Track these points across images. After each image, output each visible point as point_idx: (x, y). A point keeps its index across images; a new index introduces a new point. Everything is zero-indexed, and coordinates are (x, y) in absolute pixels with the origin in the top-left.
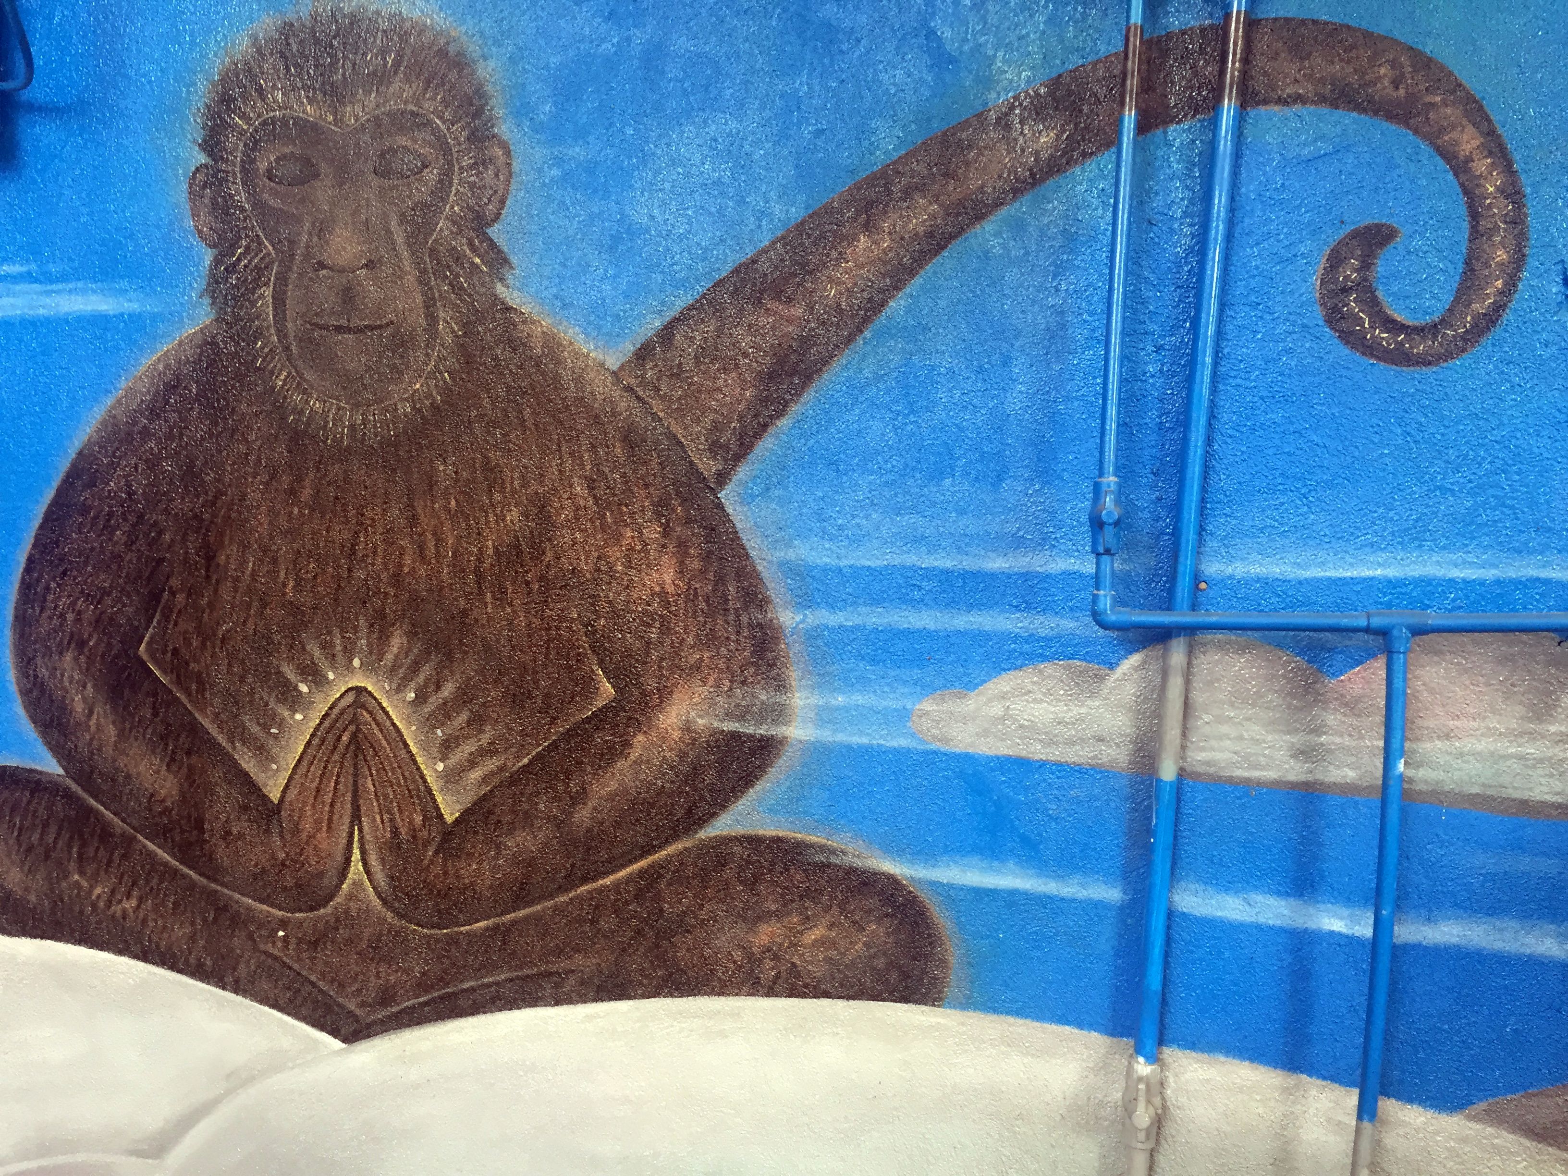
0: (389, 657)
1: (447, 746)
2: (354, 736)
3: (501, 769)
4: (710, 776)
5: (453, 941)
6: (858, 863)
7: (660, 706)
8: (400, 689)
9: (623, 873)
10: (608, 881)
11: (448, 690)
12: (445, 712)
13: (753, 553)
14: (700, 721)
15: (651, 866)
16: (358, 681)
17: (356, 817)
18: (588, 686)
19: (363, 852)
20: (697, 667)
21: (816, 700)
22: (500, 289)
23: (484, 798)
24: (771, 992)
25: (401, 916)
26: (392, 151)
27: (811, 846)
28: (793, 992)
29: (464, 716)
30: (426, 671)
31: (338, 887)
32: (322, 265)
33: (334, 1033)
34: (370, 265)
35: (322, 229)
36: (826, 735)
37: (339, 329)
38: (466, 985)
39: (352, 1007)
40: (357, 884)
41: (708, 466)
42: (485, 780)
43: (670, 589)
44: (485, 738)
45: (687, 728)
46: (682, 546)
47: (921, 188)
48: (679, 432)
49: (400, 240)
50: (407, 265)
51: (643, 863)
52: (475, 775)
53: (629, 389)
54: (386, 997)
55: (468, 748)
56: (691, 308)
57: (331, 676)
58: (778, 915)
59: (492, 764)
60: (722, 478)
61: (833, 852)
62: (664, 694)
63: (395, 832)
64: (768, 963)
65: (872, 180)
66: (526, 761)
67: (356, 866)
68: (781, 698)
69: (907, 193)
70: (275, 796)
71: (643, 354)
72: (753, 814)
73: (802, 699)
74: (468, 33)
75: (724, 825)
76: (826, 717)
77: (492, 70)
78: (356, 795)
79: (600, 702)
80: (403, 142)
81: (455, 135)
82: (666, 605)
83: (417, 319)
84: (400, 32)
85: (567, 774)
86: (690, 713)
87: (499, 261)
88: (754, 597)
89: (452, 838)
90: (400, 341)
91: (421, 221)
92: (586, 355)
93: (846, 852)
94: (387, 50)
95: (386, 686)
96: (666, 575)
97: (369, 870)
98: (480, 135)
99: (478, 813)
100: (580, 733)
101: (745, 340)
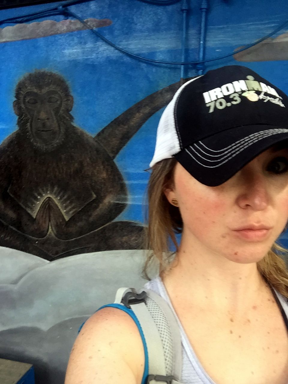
0: (54, 191)
1: (66, 207)
2: (49, 205)
4: (114, 211)
5: (69, 242)
7: (104, 199)
8: (57, 197)
9: (99, 229)
10: (96, 230)
11: (65, 197)
12: (66, 201)
14: (111, 201)
16: (49, 196)
17: (50, 221)
18: (91, 195)
19: (51, 226)
20: (110, 192)
21: (132, 197)
22: (72, 124)
23: (73, 217)
25: (59, 238)
26: (50, 98)
29: (68, 202)
30: (61, 194)
31: (47, 234)
32: (39, 119)
33: (48, 260)
34: (48, 119)
35: (39, 112)
37: (43, 131)
38: (72, 250)
39: (51, 255)
40: (50, 233)
41: (111, 155)
42: (73, 213)
43: (105, 177)
44: (73, 205)
45: (109, 202)
46: (107, 171)
47: (147, 105)
48: (106, 149)
49: (53, 114)
50: (55, 119)
51: (102, 227)
52: (71, 212)
53: (96, 141)
54: (57, 253)
55: (70, 207)
56: (107, 126)
57: (44, 195)
58: (127, 235)
59: (74, 210)
60: (114, 157)
62: (105, 197)
63: (57, 223)
64: (125, 244)
65: (139, 103)
66: (80, 209)
67: (50, 230)
68: (126, 197)
69: (144, 106)
70: (34, 217)
71: (99, 135)
72: (121, 218)
73: (129, 197)
74: (64, 76)
75: (116, 220)
76: (134, 200)
77: (69, 83)
78: (50, 217)
79: (93, 198)
80: (53, 96)
81: (63, 95)
82: (105, 180)
83: (57, 129)
84: (51, 75)
85: (88, 211)
86: (109, 200)
87: (72, 118)
88: (120, 179)
89: (68, 224)
90: (54, 133)
91: (57, 111)
92: (88, 135)
93: (138, 224)
94: (49, 79)
95: (54, 196)
96: (104, 175)
97: (52, 230)
98: (67, 95)
99: (72, 219)
100: (90, 204)
101: (117, 132)
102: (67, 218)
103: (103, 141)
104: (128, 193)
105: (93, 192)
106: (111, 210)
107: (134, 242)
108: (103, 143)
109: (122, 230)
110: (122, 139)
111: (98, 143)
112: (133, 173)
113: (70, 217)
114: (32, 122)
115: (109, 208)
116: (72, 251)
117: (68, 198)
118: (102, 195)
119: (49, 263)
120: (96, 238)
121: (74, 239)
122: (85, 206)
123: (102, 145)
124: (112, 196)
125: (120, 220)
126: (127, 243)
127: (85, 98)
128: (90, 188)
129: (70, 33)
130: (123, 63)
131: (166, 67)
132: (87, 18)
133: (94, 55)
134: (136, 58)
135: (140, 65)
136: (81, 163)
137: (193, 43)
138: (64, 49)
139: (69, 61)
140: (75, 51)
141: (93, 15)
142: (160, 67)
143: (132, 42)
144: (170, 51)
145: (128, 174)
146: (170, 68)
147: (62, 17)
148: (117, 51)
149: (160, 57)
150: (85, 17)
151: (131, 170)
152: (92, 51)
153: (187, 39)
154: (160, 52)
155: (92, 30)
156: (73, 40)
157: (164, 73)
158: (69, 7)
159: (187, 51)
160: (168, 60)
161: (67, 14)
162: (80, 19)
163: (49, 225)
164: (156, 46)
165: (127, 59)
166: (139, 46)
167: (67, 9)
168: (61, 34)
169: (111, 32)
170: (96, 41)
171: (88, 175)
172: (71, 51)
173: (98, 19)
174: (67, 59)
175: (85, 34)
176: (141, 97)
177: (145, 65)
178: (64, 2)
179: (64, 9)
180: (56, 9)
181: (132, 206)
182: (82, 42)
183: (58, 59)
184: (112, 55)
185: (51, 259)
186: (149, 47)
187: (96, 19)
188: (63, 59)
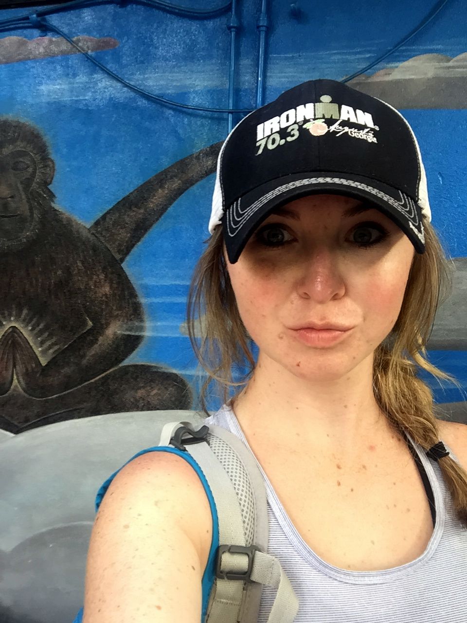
0: (23, 316)
1: (42, 343)
2: (13, 342)
3: (59, 349)
4: (122, 348)
5: (46, 401)
6: (166, 371)
7: (106, 328)
8: (27, 326)
9: (97, 378)
10: (92, 381)
11: (41, 326)
12: (41, 333)
13: (132, 282)
14: (119, 332)
15: (106, 375)
16: (13, 324)
17: (14, 366)
18: (84, 323)
19: (18, 376)
20: (117, 316)
21: (152, 324)
22: (53, 205)
23: (54, 358)
24: (142, 410)
25: (30, 395)
26: (17, 162)
27: (152, 367)
28: (149, 409)
29: (46, 334)
30: (35, 320)
31: (10, 387)
33: (11, 431)
36: (155, 334)
37: (3, 217)
38: (51, 415)
39: (16, 423)
40: (16, 386)
41: (118, 257)
42: (54, 352)
43: (108, 293)
44: (54, 340)
45: (115, 334)
46: (111, 283)
47: (176, 176)
48: (109, 246)
49: (21, 190)
50: (24, 197)
51: (103, 375)
53: (93, 234)
54: (27, 420)
55: (48, 343)
56: (110, 210)
57: (4, 323)
58: (143, 387)
59: (56, 347)
60: (122, 260)
61: (159, 368)
62: (108, 324)
63: (27, 370)
64: (141, 401)
65: (162, 173)
66: (66, 346)
67: (15, 381)
68: (142, 324)
69: (171, 178)
71: (97, 223)
72: (135, 359)
73: (148, 324)
74: (40, 128)
75: (127, 362)
76: (155, 329)
77: (47, 139)
79: (88, 328)
80: (21, 159)
81: (38, 158)
82: (107, 298)
83: (27, 213)
84: (19, 126)
85: (80, 349)
86: (115, 329)
87: (52, 196)
88: (133, 294)
89: (45, 370)
90: (23, 220)
91: (27, 184)
92: (80, 224)
93: (162, 368)
94: (14, 132)
95: (22, 325)
96: (107, 289)
97: (19, 382)
98: (45, 158)
99: (52, 363)
100: (83, 337)
101: (127, 219)
102: (44, 362)
103: (104, 234)
105: (88, 316)
106: (118, 346)
107: (156, 399)
108: (104, 236)
109: (135, 379)
110: (135, 230)
111: (96, 237)
112: (154, 286)
113: (49, 359)
115: (113, 342)
116: (53, 416)
117: (46, 328)
118: (103, 322)
119: (14, 437)
120: (94, 393)
121: (55, 396)
122: (75, 341)
123: (102, 239)
124: (119, 323)
125: (131, 363)
126: (143, 400)
127: (75, 163)
128: (83, 310)
129: (50, 58)
130: (136, 108)
131: (205, 117)
132: (78, 35)
133: (90, 94)
134: (158, 101)
135: (163, 112)
136: (68, 271)
137: (247, 79)
138: (40, 84)
139: (48, 103)
140: (58, 87)
141: (87, 30)
142: (196, 116)
143: (151, 75)
144: (211, 92)
145: (145, 287)
146: (212, 118)
147: (36, 32)
148: (126, 89)
149: (195, 101)
150: (74, 33)
151: (150, 281)
152: (86, 88)
153: (237, 73)
154: (196, 92)
155: (86, 54)
156: (55, 69)
157: (202, 125)
158: (47, 17)
159: (237, 92)
160: (207, 105)
161: (44, 28)
162: (67, 38)
163: (13, 373)
164: (188, 82)
165: (142, 103)
166: (162, 82)
167: (45, 20)
168: (35, 59)
169: (117, 58)
170: (93, 72)
171: (79, 289)
172: (51, 87)
173: (96, 37)
174: (44, 100)
175: (74, 60)
176: (166, 162)
177: (171, 112)
178: (40, 8)
179: (39, 19)
180: (27, 18)
181: (154, 339)
182: (70, 73)
183: (30, 100)
184: (118, 95)
185: (17, 431)
186: (178, 84)
187: (92, 37)
188: (38, 100)
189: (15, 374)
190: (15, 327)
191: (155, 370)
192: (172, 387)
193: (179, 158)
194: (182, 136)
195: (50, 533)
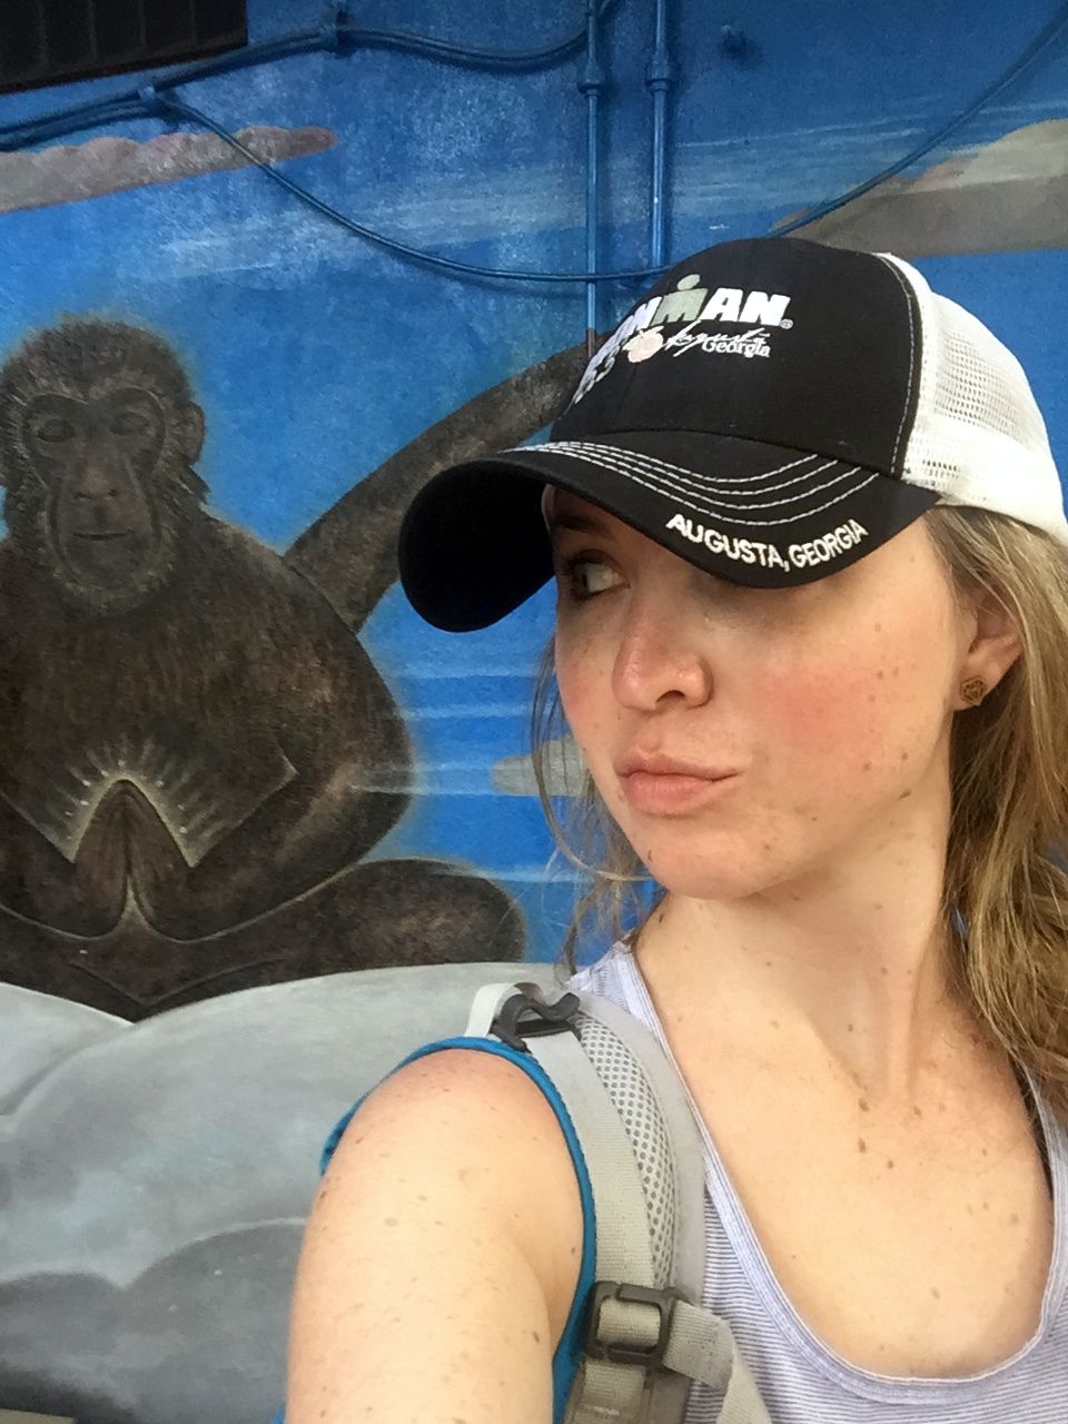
0: (143, 758)
1: (186, 817)
2: (123, 814)
3: (225, 828)
4: (363, 824)
5: (200, 947)
6: (462, 873)
7: (327, 780)
8: (153, 778)
9: (310, 892)
10: (302, 897)
11: (185, 779)
12: (183, 794)
14: (354, 787)
15: (329, 885)
16: (125, 776)
17: (129, 869)
18: (279, 769)
19: (135, 891)
21: (428, 768)
22: (204, 507)
23: (213, 850)
24: (412, 963)
25: (164, 933)
27: (431, 864)
28: (427, 962)
29: (197, 796)
30: (169, 766)
31: (119, 917)
32: (80, 495)
33: (124, 1016)
34: (113, 493)
35: (80, 471)
36: (439, 791)
37: (95, 537)
38: (213, 975)
39: (135, 997)
40: (133, 914)
41: (348, 617)
42: (214, 836)
43: (329, 701)
44: (212, 810)
45: (347, 793)
47: (472, 431)
48: (327, 595)
49: (132, 475)
50: (138, 491)
51: (322, 885)
52: (207, 834)
53: (293, 569)
54: (158, 989)
55: (200, 817)
56: (329, 513)
57: (104, 773)
58: (414, 912)
59: (219, 825)
60: (358, 625)
61: (446, 867)
62: (329, 771)
63: (156, 877)
64: (410, 944)
65: (441, 425)
66: (240, 822)
67: (132, 904)
68: (406, 769)
69: (463, 435)
70: (71, 857)
71: (300, 544)
72: (392, 847)
73: (418, 768)
75: (376, 854)
76: (436, 778)
77: (187, 360)
78: (128, 853)
79: (287, 779)
80: (130, 409)
81: (165, 404)
82: (326, 710)
83: (148, 528)
84: (123, 336)
86: (347, 782)
87: (200, 487)
88: (384, 702)
89: (195, 878)
90: (138, 544)
91: (146, 461)
92: (263, 547)
93: (454, 867)
94: (114, 349)
95: (143, 778)
96: (325, 692)
97: (140, 905)
98: (183, 404)
99: (212, 860)
100: (276, 800)
103: (315, 567)
104: (413, 751)
105: (287, 754)
106: (354, 820)
107: (442, 937)
108: (315, 573)
109: (396, 892)
110: (384, 557)
111: (299, 574)
112: (429, 681)
113: (202, 853)
114: (54, 505)
115: (344, 811)
117: (197, 782)
118: (319, 764)
119: (131, 1029)
120: (303, 926)
121: (219, 934)
122: (259, 811)
123: (311, 578)
124: (353, 768)
126: (415, 940)
127: (248, 413)
128: (274, 740)
129: (186, 179)
130: (381, 283)
131: (535, 294)
132: (245, 127)
133: (276, 256)
134: (428, 263)
135: (440, 289)
136: (238, 651)
137: (627, 202)
138: (167, 238)
139: (186, 281)
140: (206, 243)
141: (267, 114)
142: (513, 292)
143: (410, 206)
144: (546, 236)
145: (410, 684)
146: (550, 296)
147: (155, 125)
148: (355, 240)
149: (509, 258)
150: (238, 121)
151: (422, 671)
152: (267, 245)
153: (604, 190)
154: (510, 238)
155: (265, 168)
156: (198, 206)
157: (529, 312)
158: (178, 90)
159: (605, 233)
160: (538, 265)
161: (172, 115)
162: (223, 133)
163: (125, 885)
164: (494, 217)
165: (394, 269)
166: (435, 221)
167: (173, 97)
168: (154, 185)
169: (335, 173)
170: (282, 205)
171: (265, 693)
172: (192, 245)
173: (284, 127)
174: (176, 274)
175: (241, 182)
176: (449, 401)
177: (458, 286)
178: (162, 73)
179: (161, 96)
180: (135, 96)
181: (433, 802)
182: (230, 213)
183: (147, 276)
184: (339, 255)
185: (136, 1014)
186: (473, 223)
187: (277, 129)
188: (162, 277)
189: (129, 886)
190: (128, 782)
191: (439, 871)
192: (478, 910)
193: (479, 390)
194: (485, 341)
195: (215, 1242)
